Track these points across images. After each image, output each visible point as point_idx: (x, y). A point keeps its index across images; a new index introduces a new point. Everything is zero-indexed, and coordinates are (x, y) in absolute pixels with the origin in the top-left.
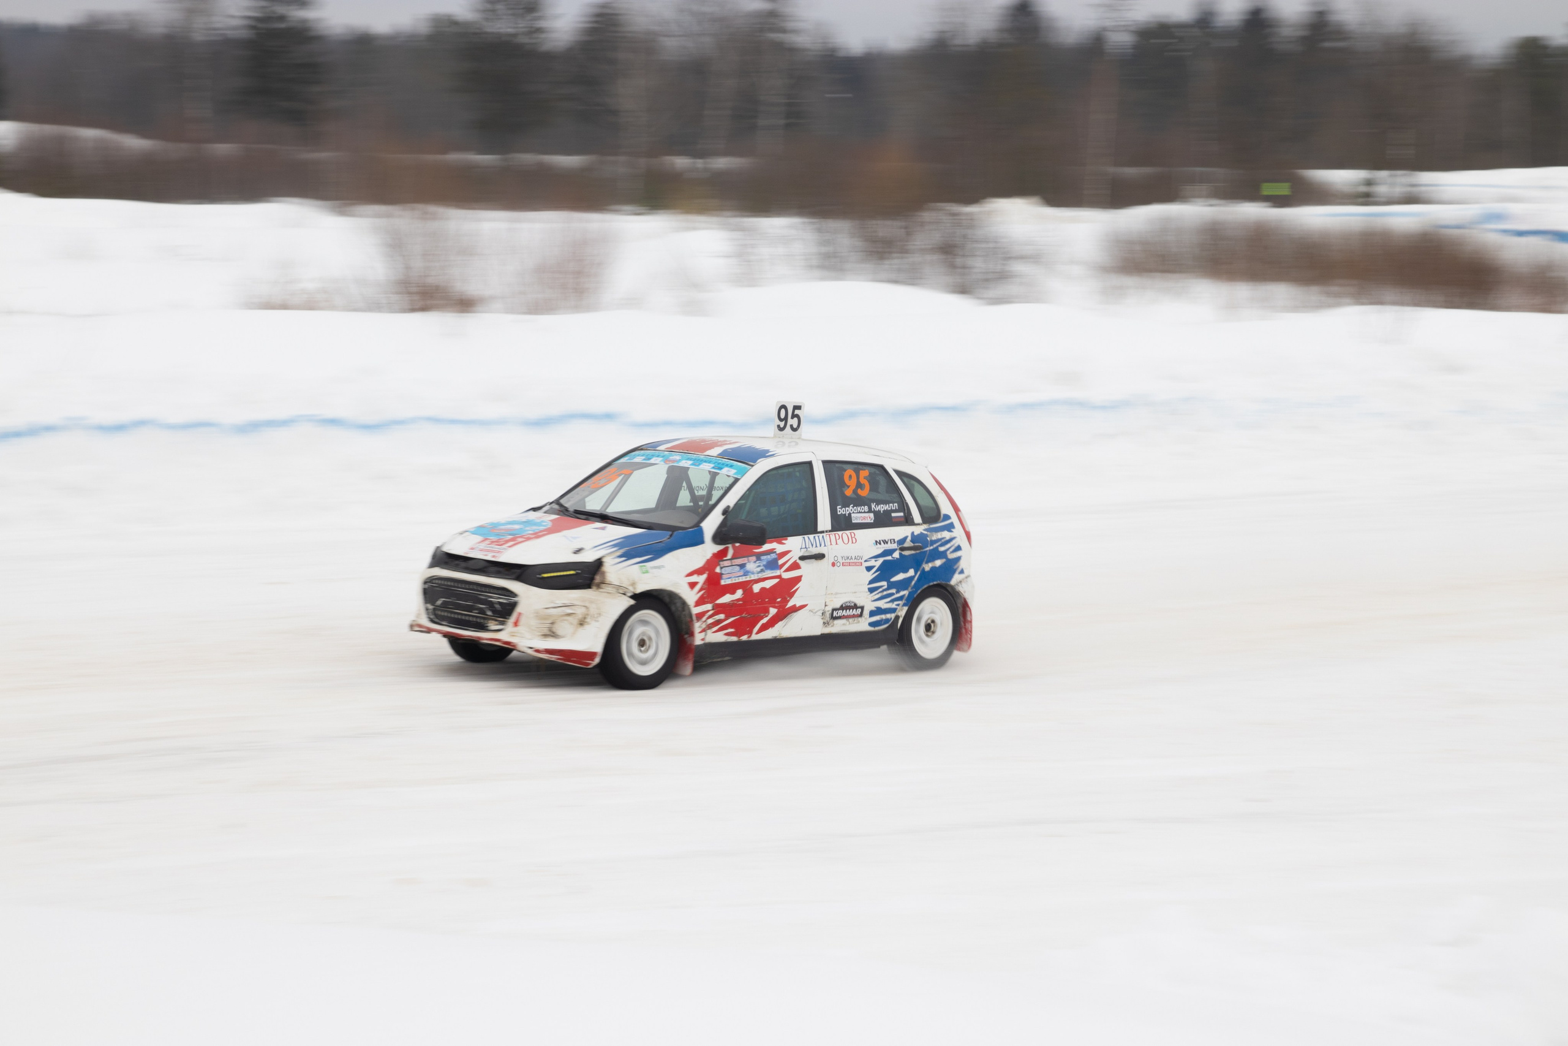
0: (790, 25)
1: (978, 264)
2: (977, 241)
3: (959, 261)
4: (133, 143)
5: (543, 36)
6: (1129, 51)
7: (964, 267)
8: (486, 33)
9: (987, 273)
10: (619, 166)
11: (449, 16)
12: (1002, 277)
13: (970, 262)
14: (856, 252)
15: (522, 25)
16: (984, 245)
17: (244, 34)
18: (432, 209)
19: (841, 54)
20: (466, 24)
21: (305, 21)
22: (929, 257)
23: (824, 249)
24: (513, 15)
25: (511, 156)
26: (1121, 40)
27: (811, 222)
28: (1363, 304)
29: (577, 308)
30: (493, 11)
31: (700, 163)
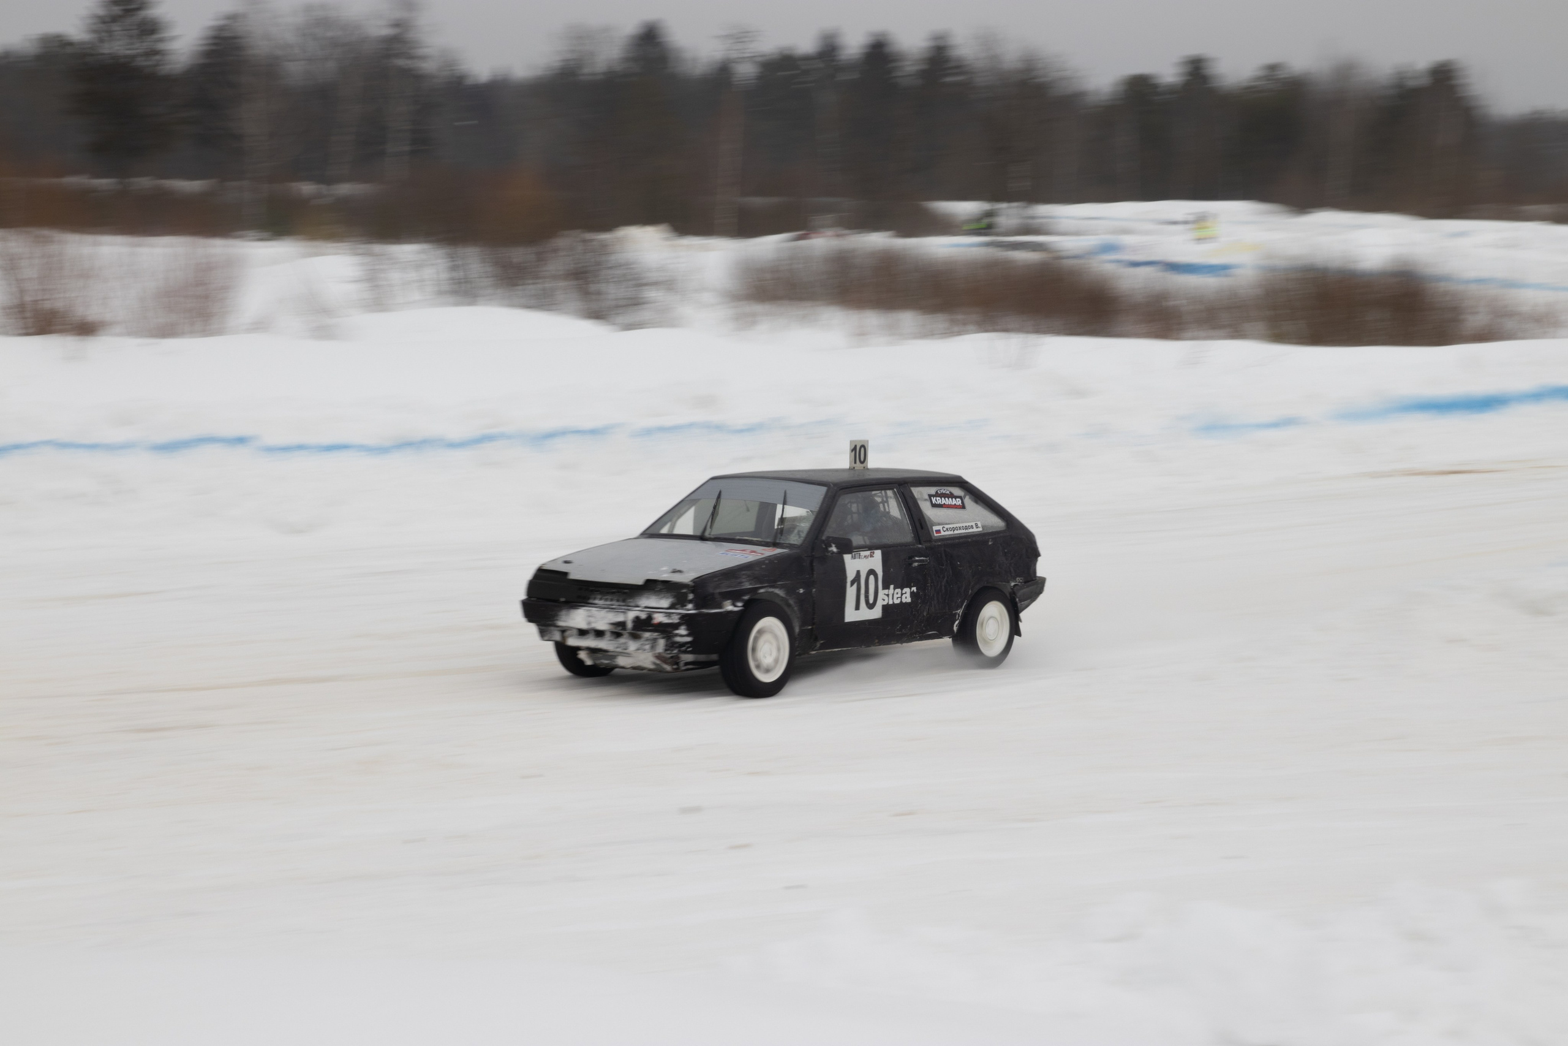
0: (418, 52)
1: (611, 291)
2: (611, 268)
3: (593, 287)
5: (157, 57)
6: (753, 81)
7: (596, 293)
8: (103, 54)
9: (620, 299)
10: (243, 191)
11: (61, 36)
12: (635, 303)
13: (603, 287)
14: (488, 277)
15: (140, 47)
16: (618, 272)
18: (46, 232)
19: (469, 82)
20: (81, 43)
22: (562, 284)
23: (454, 275)
24: (131, 37)
25: (128, 180)
26: (746, 71)
27: (442, 249)
28: (986, 331)
29: (206, 332)
30: (108, 32)
31: (323, 188)
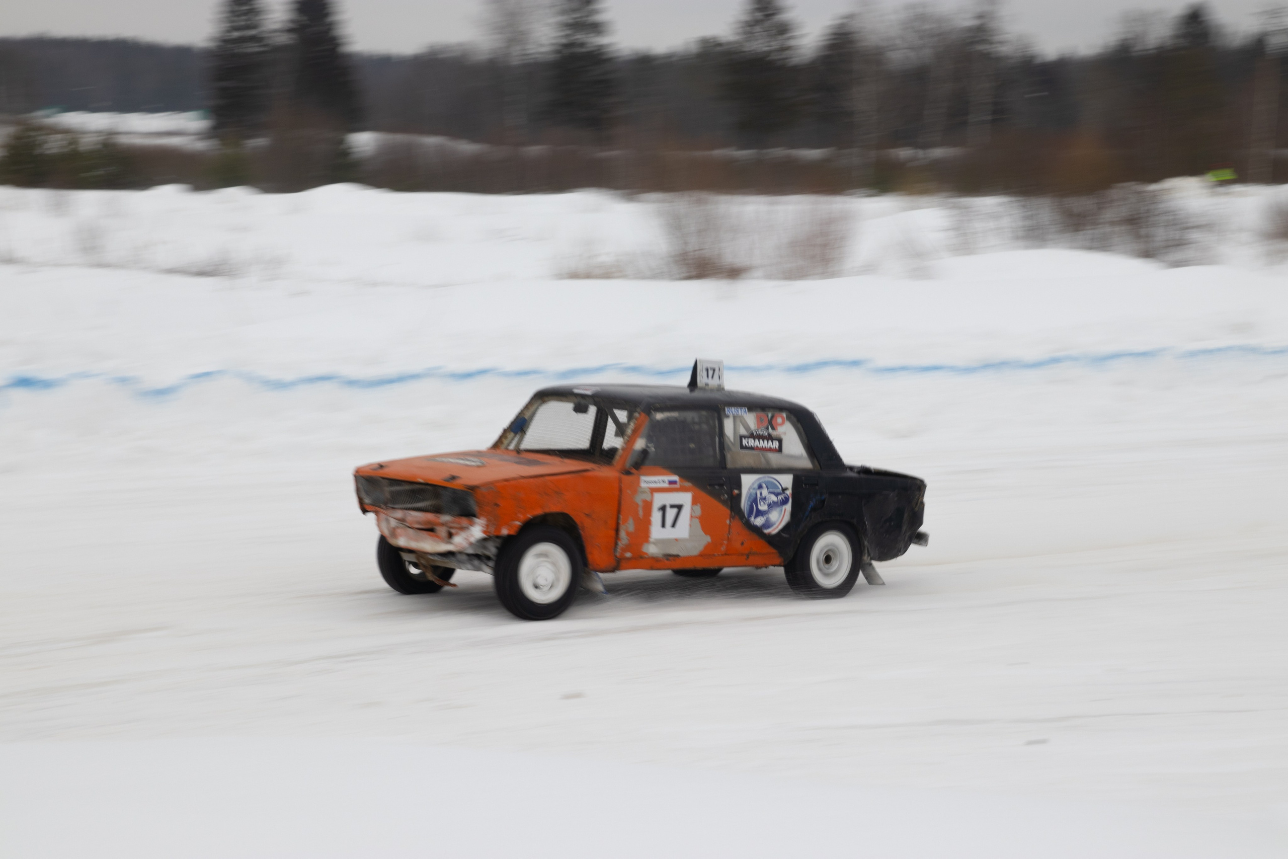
0: (997, 38)
1: (1161, 234)
3: (1143, 232)
4: (466, 148)
5: (787, 53)
7: (1147, 236)
8: (745, 51)
9: (1167, 240)
10: (853, 157)
11: (714, 38)
12: (1180, 244)
13: (1153, 230)
14: (1055, 224)
15: (775, 45)
16: (1166, 218)
17: (551, 57)
19: (1038, 61)
20: (729, 43)
21: (601, 47)
22: (1117, 229)
23: (1028, 223)
24: (769, 36)
25: (765, 151)
26: (1280, 41)
27: (1019, 200)
29: (824, 275)
30: (751, 33)
31: (920, 153)
